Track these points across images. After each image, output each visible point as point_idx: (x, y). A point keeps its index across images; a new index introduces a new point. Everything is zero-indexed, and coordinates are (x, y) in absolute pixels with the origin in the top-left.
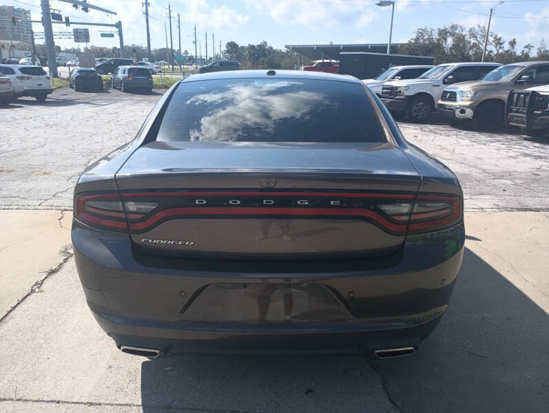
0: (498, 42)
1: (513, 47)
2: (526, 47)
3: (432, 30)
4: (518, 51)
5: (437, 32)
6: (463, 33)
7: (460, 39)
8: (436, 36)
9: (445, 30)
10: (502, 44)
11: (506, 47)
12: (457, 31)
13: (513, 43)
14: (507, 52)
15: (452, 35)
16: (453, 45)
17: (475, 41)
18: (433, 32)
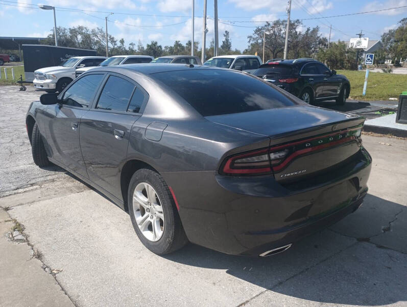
0: (113, 40)
1: (123, 44)
2: (130, 44)
3: (65, 29)
4: (127, 46)
5: (69, 30)
6: (88, 33)
7: (87, 37)
8: (68, 34)
9: (74, 30)
10: (116, 42)
11: (119, 44)
12: (83, 31)
13: (122, 42)
14: (120, 47)
15: (81, 34)
16: (82, 41)
17: (98, 39)
18: (66, 31)
